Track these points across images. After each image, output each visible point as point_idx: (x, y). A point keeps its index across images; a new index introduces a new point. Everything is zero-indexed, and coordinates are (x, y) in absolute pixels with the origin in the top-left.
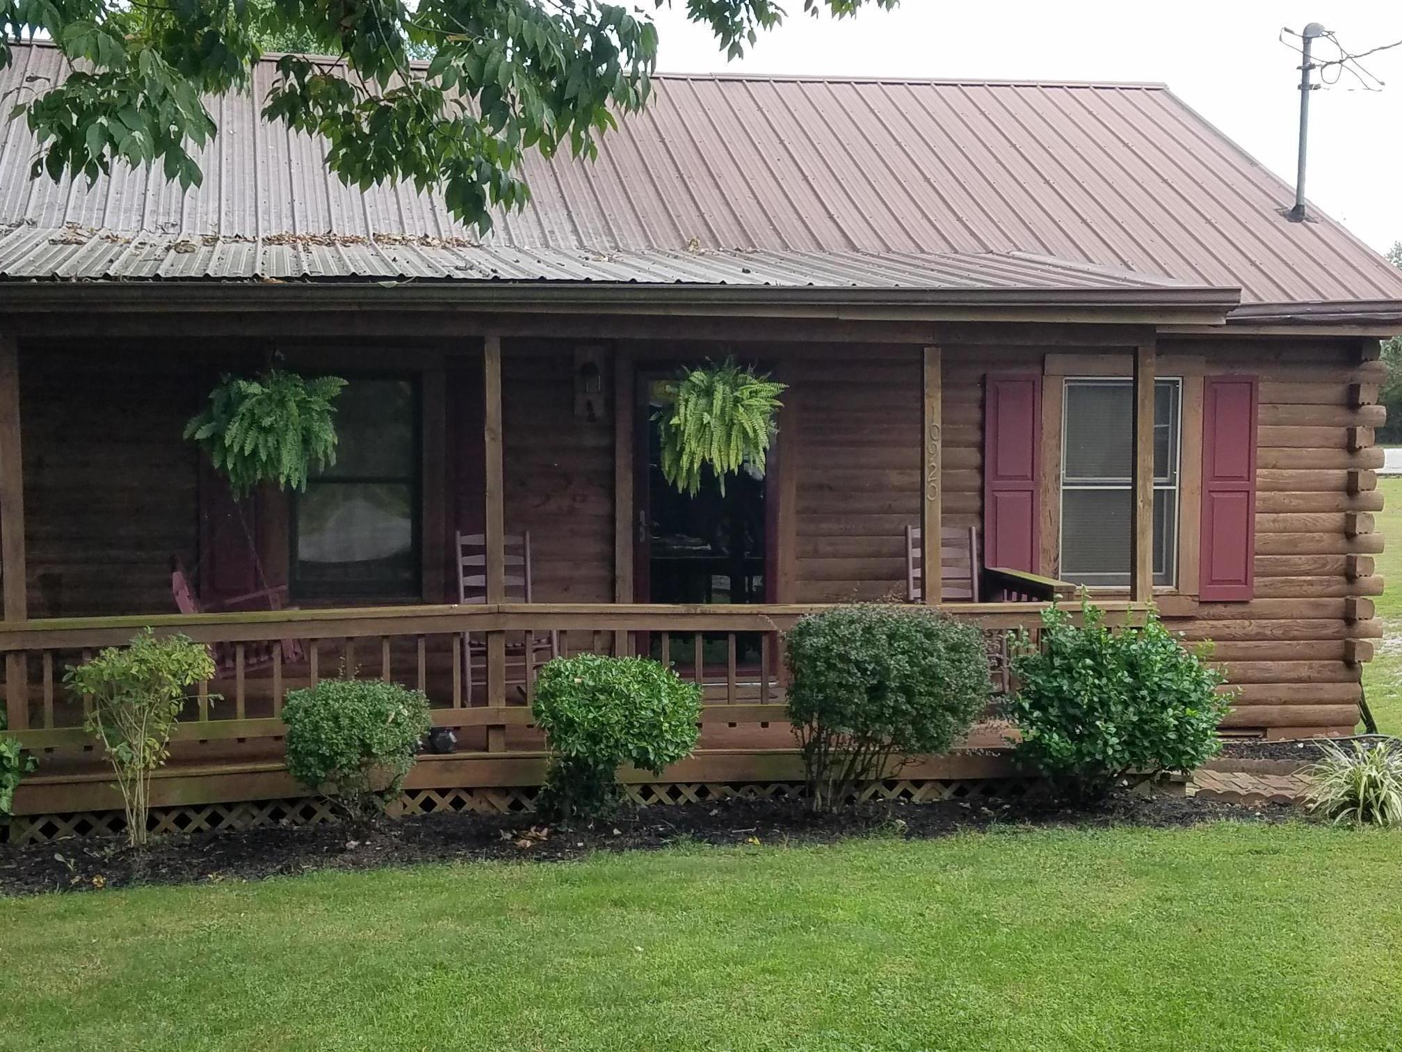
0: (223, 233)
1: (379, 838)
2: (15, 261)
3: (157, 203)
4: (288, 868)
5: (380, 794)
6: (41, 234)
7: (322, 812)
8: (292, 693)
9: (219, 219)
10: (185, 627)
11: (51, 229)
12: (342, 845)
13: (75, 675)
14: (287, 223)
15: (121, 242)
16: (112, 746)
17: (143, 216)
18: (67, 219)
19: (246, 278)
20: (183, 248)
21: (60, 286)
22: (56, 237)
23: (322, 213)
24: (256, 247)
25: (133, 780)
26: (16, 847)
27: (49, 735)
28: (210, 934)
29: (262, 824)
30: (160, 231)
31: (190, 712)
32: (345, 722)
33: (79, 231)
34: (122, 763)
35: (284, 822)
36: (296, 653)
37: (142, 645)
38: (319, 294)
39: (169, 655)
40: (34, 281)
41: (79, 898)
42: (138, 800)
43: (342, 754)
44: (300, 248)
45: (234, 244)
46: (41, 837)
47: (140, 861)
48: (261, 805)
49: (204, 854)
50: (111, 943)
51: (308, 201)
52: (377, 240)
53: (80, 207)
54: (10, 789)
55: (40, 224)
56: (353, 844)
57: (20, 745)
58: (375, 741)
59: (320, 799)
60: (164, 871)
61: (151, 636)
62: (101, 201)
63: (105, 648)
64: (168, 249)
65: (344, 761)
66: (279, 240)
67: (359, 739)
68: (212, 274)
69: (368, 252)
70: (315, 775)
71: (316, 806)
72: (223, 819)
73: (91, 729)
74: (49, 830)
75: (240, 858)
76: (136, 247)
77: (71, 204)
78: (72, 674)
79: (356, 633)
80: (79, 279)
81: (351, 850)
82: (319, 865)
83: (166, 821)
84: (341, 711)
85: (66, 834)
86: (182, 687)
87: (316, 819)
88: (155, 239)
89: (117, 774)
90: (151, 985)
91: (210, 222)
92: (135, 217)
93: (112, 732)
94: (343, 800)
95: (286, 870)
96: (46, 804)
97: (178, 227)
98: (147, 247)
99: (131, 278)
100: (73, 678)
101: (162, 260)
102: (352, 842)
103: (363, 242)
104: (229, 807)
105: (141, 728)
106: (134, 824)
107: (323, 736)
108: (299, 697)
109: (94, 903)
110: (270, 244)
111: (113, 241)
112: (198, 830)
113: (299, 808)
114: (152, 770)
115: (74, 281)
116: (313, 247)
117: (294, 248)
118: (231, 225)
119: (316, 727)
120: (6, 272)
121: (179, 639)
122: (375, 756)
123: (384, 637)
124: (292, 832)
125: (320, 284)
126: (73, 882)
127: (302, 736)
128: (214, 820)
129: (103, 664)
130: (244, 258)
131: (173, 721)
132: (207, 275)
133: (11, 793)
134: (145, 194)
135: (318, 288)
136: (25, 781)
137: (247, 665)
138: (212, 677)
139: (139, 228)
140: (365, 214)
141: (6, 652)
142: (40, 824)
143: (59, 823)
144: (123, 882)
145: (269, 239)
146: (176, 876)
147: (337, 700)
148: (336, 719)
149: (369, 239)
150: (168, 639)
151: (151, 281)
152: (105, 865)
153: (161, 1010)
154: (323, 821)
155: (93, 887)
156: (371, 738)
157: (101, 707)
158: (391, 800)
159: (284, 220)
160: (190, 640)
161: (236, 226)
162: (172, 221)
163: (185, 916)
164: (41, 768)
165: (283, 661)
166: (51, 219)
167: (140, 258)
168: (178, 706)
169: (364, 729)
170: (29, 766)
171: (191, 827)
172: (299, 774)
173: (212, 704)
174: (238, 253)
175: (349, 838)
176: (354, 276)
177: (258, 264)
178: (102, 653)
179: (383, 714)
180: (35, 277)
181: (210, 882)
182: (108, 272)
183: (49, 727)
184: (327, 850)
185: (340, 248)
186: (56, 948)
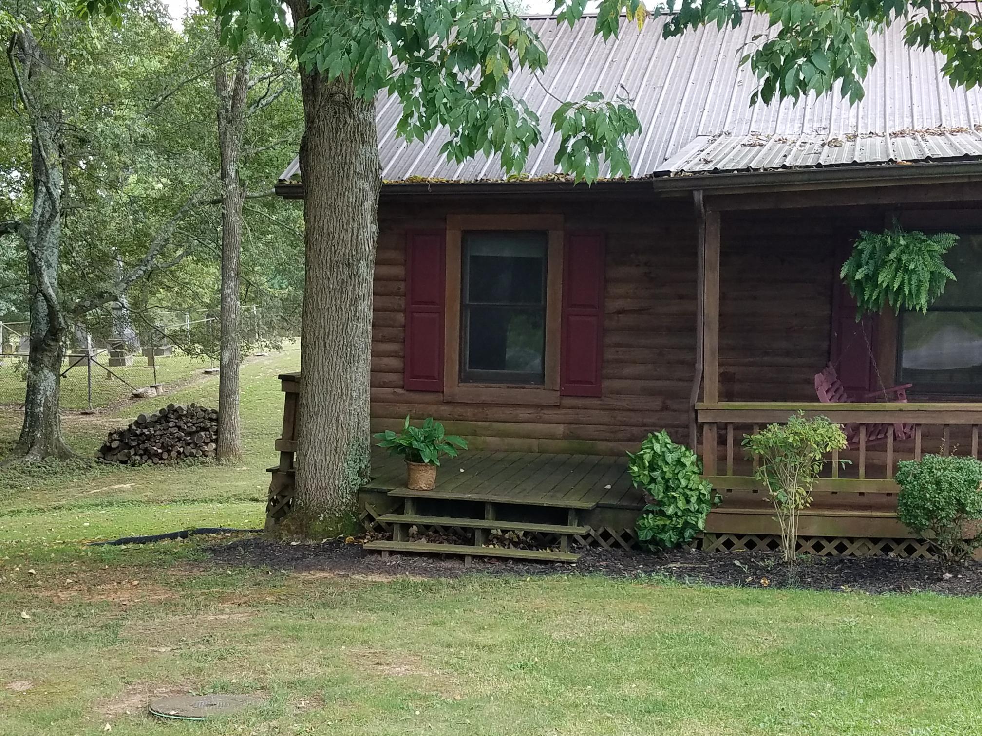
0: (860, 132)
1: (968, 574)
2: (721, 160)
3: (813, 114)
4: (899, 587)
5: (968, 542)
6: (735, 140)
7: (921, 550)
8: (904, 462)
9: (857, 122)
10: (826, 411)
11: (740, 137)
12: (939, 576)
13: (750, 441)
14: (907, 122)
15: (789, 142)
16: (773, 491)
17: (803, 124)
18: (751, 129)
19: (884, 162)
20: (834, 144)
21: (753, 175)
22: (745, 142)
23: (935, 112)
24: (886, 139)
25: (787, 516)
26: (707, 553)
27: (731, 481)
28: (851, 627)
29: (875, 555)
30: (815, 133)
31: (826, 471)
32: (945, 486)
33: (759, 137)
34: (780, 503)
35: (892, 555)
36: (905, 433)
37: (796, 423)
38: (940, 170)
39: (815, 431)
40: (736, 172)
41: (753, 592)
42: (790, 530)
43: (942, 510)
44: (920, 138)
45: (869, 139)
46: (723, 548)
47: (792, 571)
48: (875, 541)
49: (837, 572)
50: (781, 625)
51: (924, 104)
52: (977, 130)
53: (760, 120)
54: (704, 515)
55: (733, 134)
56: (948, 576)
57: (710, 486)
58: (969, 501)
59: (921, 541)
60: (809, 580)
61: (803, 417)
62: (774, 115)
63: (770, 424)
64: (823, 145)
65: (944, 514)
66: (902, 134)
67: (955, 498)
68: (858, 161)
69: (972, 139)
70: (921, 523)
71: (916, 546)
72: (847, 548)
73: (760, 478)
74: (728, 544)
75: (862, 577)
76: (800, 146)
77: (754, 120)
78: (747, 440)
79: (952, 422)
80: (765, 170)
81: (947, 580)
82: (923, 588)
83: (808, 546)
84: (942, 478)
85: (739, 547)
86: (822, 453)
87: (915, 555)
88: (812, 139)
89: (777, 511)
90: (816, 658)
91: (850, 124)
92: (797, 125)
93: (773, 481)
94: (941, 543)
95: (896, 589)
96: (726, 527)
97: (827, 130)
98: (808, 145)
99: (801, 167)
100: (748, 443)
101: (820, 153)
102: (947, 574)
103: (966, 131)
104: (852, 540)
105: (794, 480)
106: (787, 545)
107: (928, 495)
108: (908, 465)
109: (766, 597)
110: (896, 137)
111: (784, 142)
112: (829, 554)
113: (903, 546)
114: (801, 509)
115: (762, 171)
116: (928, 137)
117: (914, 139)
118: (866, 126)
119: (923, 488)
120: (718, 167)
121: (822, 419)
122: (968, 513)
123: (973, 425)
124: (898, 563)
125: (939, 164)
126: (747, 580)
127: (912, 494)
128: (841, 548)
129: (769, 435)
130: (878, 148)
131: (816, 477)
132: (855, 161)
133: (705, 518)
134: (804, 108)
135: (938, 166)
136: (714, 510)
137: (868, 441)
138: (845, 447)
139: (800, 132)
140: (968, 110)
141: (704, 423)
142: (723, 539)
143: (735, 540)
144: (782, 584)
145: (894, 134)
146: (818, 584)
147: (939, 470)
148: (938, 483)
149: (971, 129)
150: (814, 420)
151: (815, 168)
152: (768, 572)
153: (825, 675)
154: (921, 557)
155: (761, 586)
156: (966, 500)
157: (767, 464)
158: (977, 547)
159: (905, 119)
160: (829, 421)
161: (869, 125)
162: (823, 126)
163: (830, 613)
164: (724, 502)
165: (895, 439)
166: (741, 130)
167: (804, 152)
168: (819, 466)
169: (960, 492)
170: (717, 500)
171: (824, 552)
172: (908, 521)
173: (844, 467)
174: (873, 145)
175: (944, 571)
176: (967, 157)
177: (891, 152)
178: (769, 427)
179: (975, 481)
180: (736, 170)
181: (843, 591)
182: (785, 163)
183: (730, 475)
184: (928, 578)
185: (950, 136)
186: (746, 623)
